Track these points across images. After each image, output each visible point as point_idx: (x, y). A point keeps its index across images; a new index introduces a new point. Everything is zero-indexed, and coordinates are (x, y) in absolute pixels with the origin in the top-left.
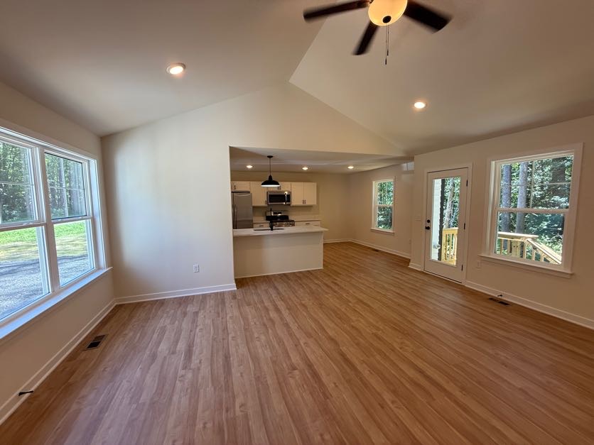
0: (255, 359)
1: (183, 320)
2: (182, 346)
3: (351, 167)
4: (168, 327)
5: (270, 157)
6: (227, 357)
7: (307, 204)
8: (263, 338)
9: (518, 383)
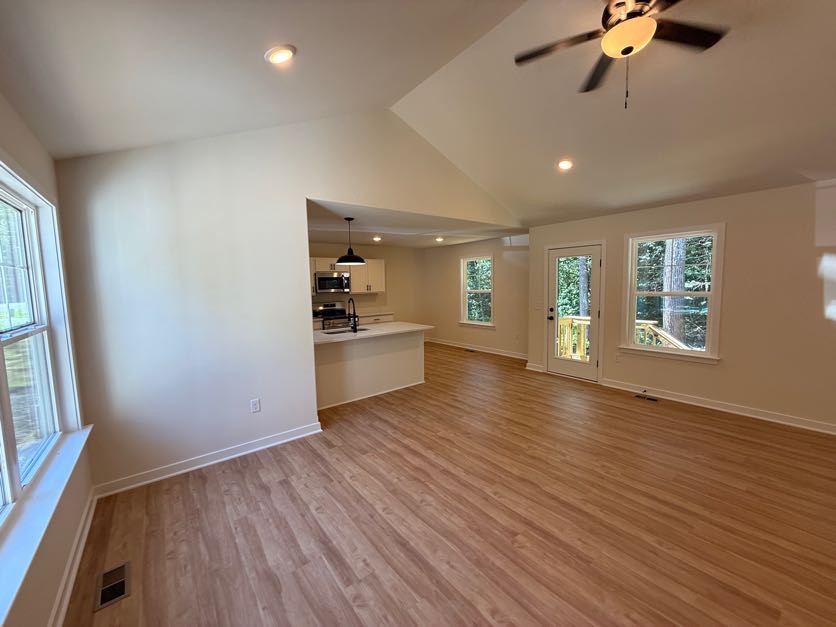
0: (449, 535)
1: (271, 500)
2: (308, 546)
3: (439, 240)
4: (253, 517)
5: (349, 219)
6: (403, 544)
7: (373, 290)
8: (429, 498)
9: (742, 486)
